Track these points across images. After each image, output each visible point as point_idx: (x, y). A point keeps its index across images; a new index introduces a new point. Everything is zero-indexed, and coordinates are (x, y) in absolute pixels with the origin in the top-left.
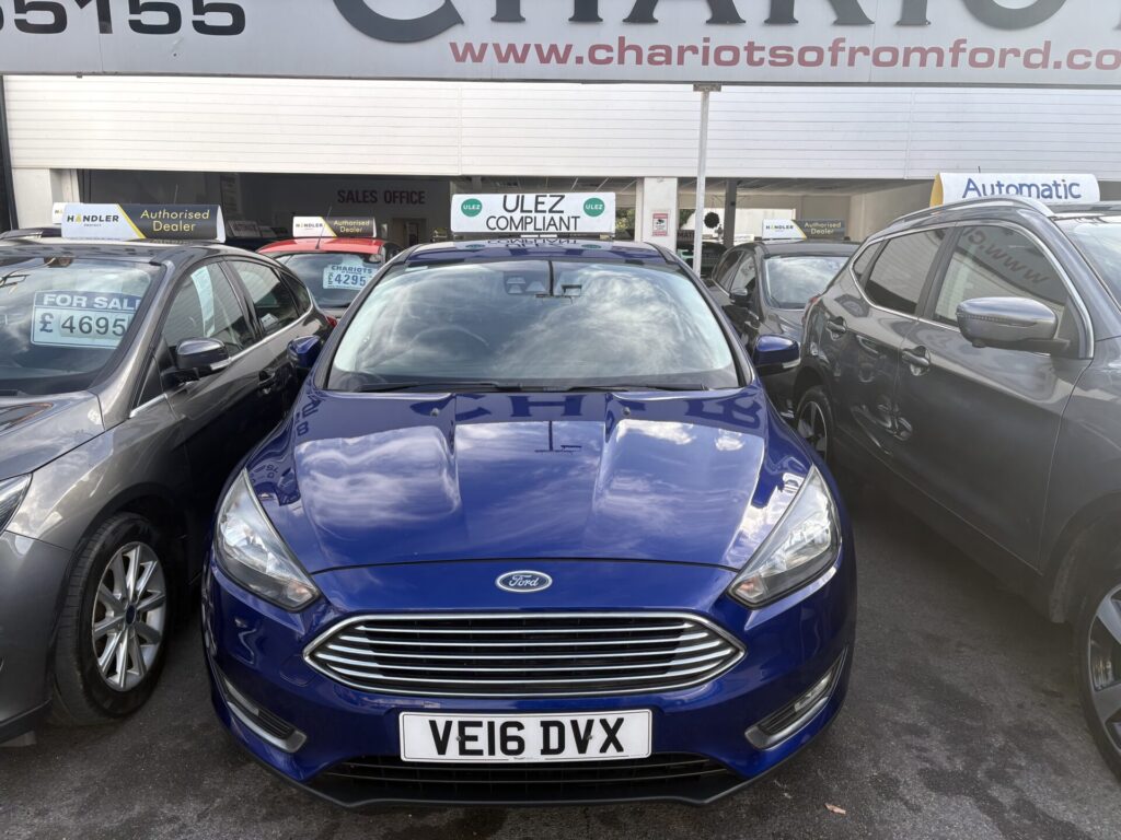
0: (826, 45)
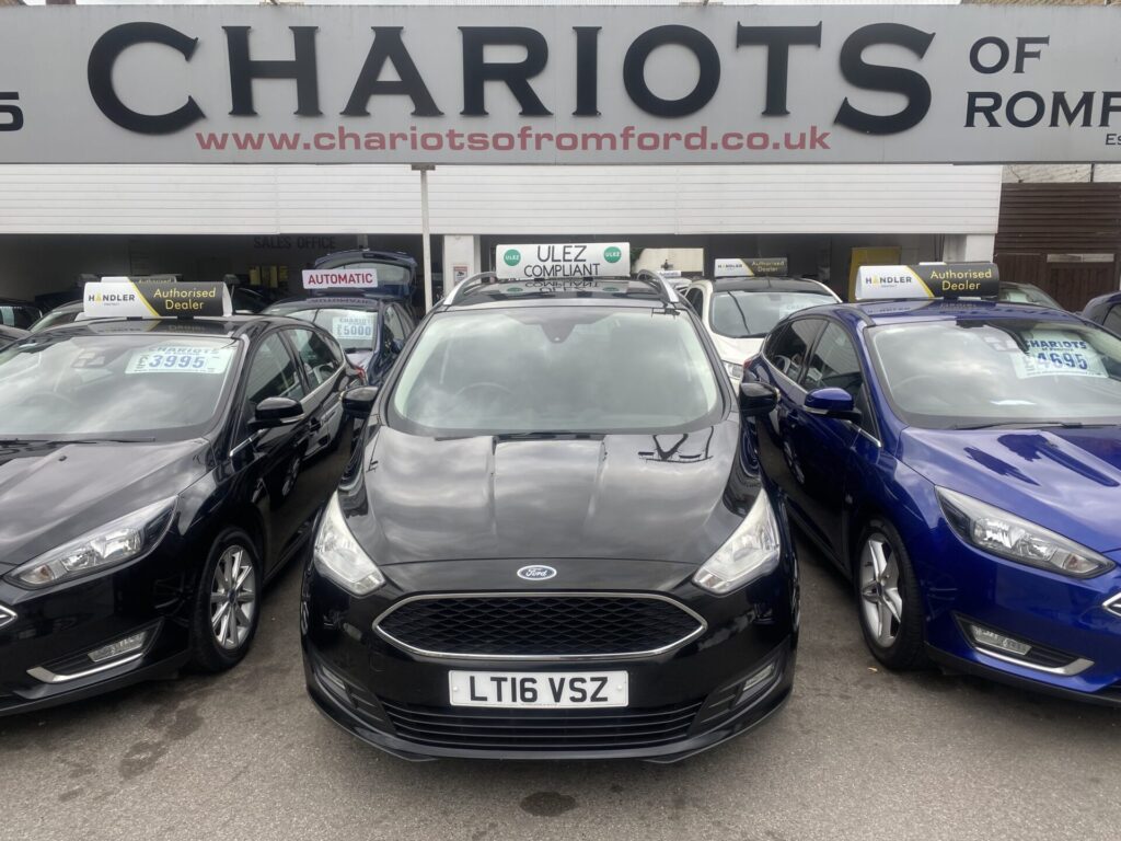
0: (515, 132)
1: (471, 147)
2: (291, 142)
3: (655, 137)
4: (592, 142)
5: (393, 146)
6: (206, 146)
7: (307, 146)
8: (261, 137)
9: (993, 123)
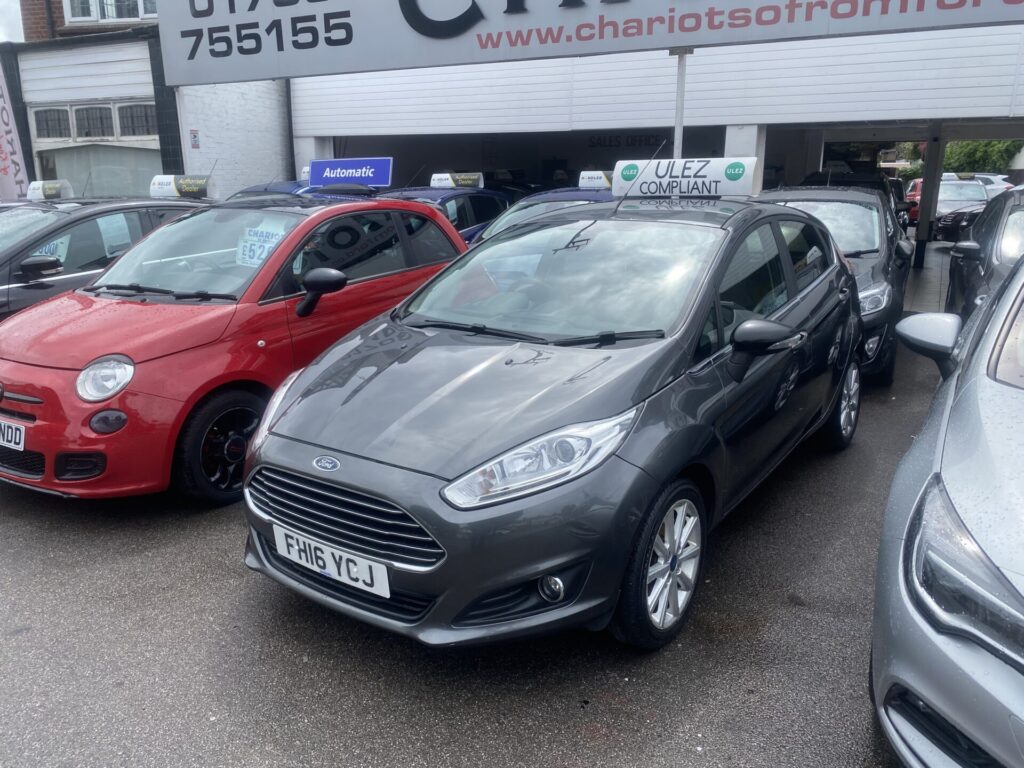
1: (731, 25)
2: (555, 34)
4: (876, 6)
5: (650, 32)
6: (484, 46)
7: (569, 39)
8: (530, 32)
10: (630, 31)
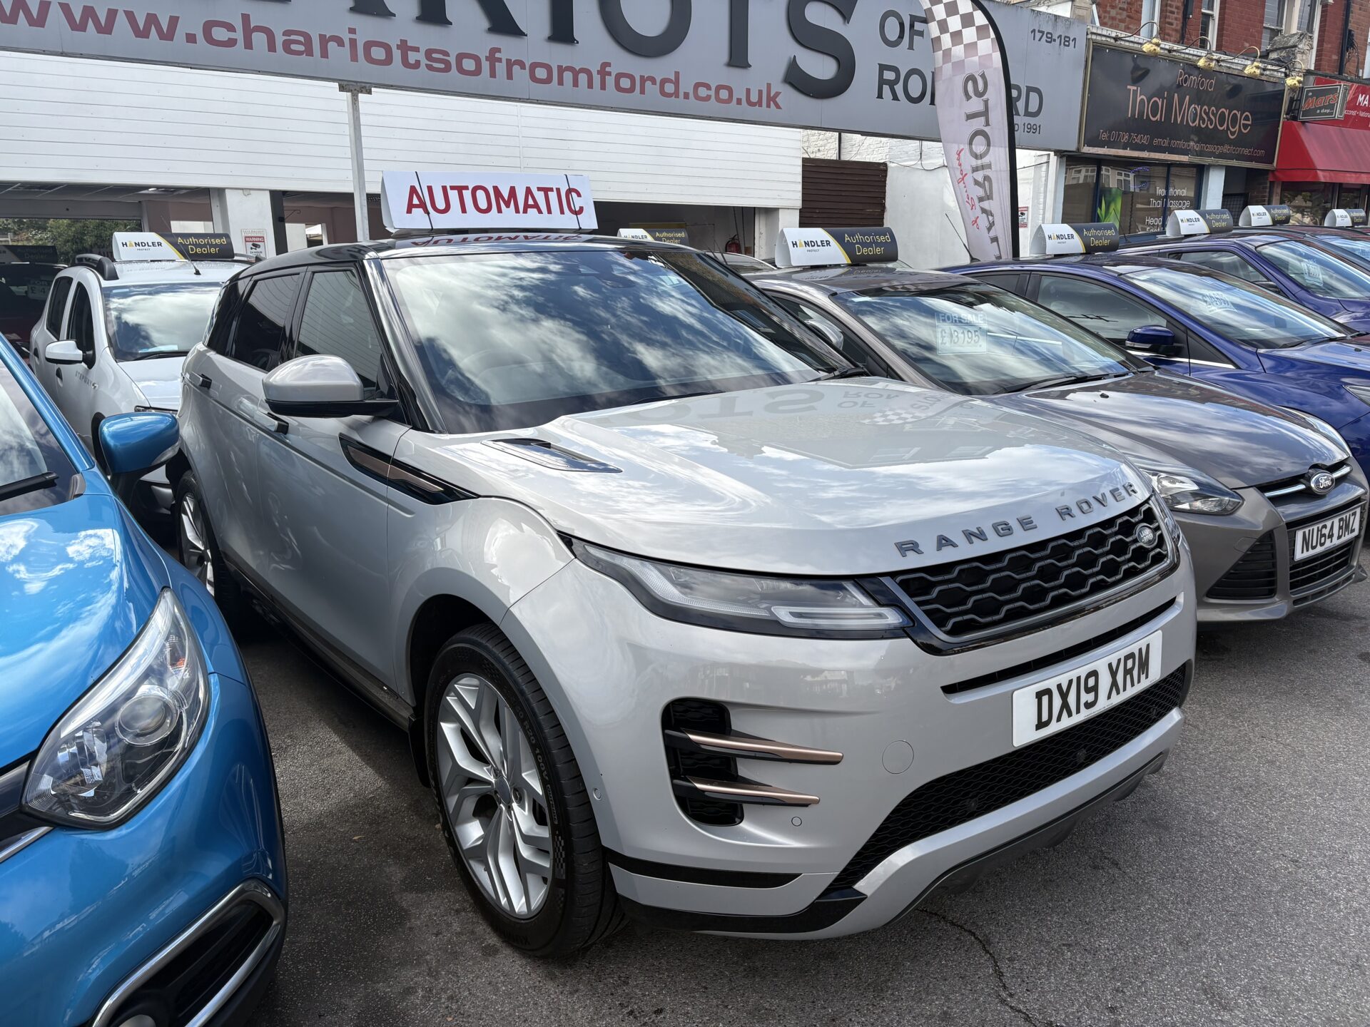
0: (483, 54)
1: (429, 67)
3: (632, 78)
4: (568, 76)
5: (324, 54)
6: (8, 20)
7: (191, 38)
9: (895, 98)
10: (294, 47)
